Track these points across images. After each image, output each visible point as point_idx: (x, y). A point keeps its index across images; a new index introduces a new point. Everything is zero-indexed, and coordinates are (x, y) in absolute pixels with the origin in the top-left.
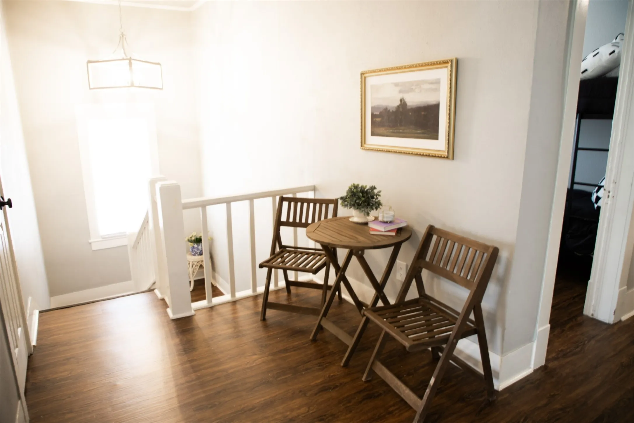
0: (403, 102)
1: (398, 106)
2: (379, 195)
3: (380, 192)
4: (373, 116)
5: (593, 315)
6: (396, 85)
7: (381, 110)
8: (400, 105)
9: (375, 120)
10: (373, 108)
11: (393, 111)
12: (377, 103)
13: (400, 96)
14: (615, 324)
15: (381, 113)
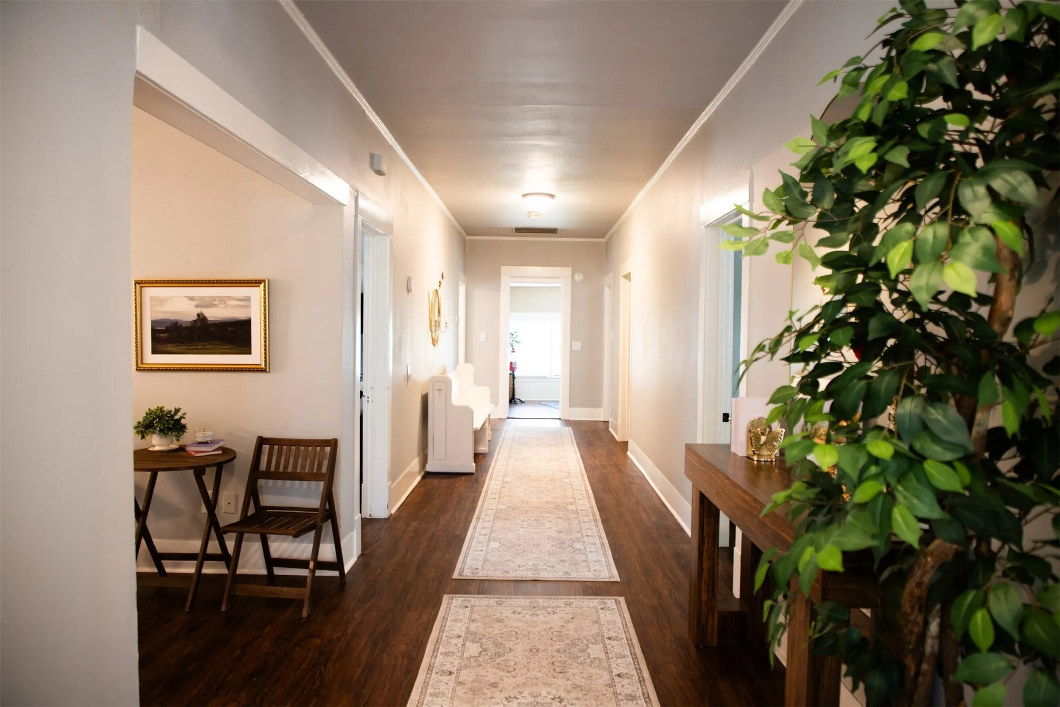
0: (201, 317)
1: (194, 321)
2: (184, 418)
3: (185, 414)
4: (154, 331)
5: (370, 516)
6: (191, 299)
7: (168, 325)
8: (197, 320)
9: (159, 336)
10: (154, 323)
11: (186, 326)
12: (159, 317)
13: (198, 310)
14: (389, 517)
15: (167, 328)
